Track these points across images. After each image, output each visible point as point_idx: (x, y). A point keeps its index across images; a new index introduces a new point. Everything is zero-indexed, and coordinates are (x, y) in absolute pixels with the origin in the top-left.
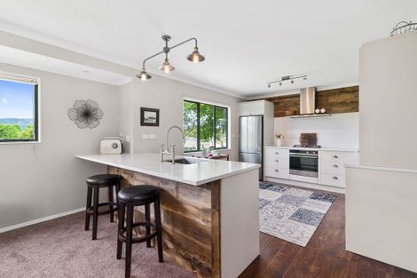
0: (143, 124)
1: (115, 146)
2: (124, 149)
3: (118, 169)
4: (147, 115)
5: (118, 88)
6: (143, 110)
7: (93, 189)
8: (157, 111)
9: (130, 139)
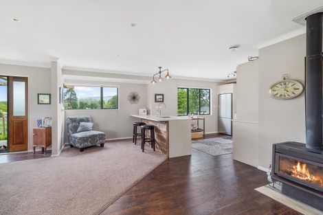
0: (156, 101)
1: (144, 111)
2: (148, 113)
3: (142, 119)
4: (158, 97)
5: (146, 85)
6: (156, 95)
7: (135, 127)
8: (163, 95)
9: (150, 108)
